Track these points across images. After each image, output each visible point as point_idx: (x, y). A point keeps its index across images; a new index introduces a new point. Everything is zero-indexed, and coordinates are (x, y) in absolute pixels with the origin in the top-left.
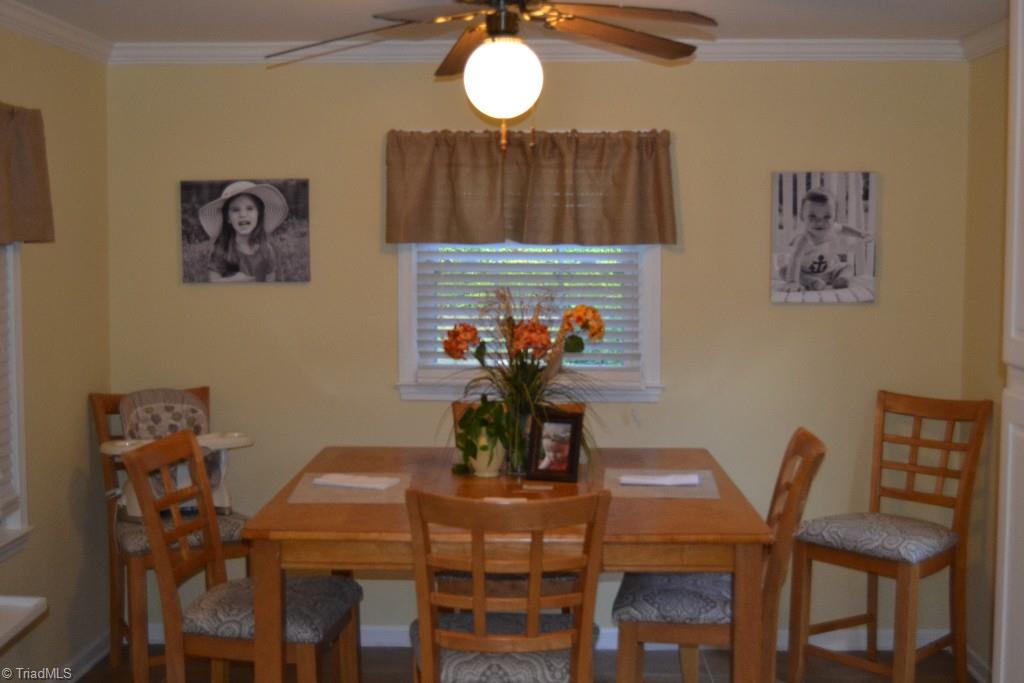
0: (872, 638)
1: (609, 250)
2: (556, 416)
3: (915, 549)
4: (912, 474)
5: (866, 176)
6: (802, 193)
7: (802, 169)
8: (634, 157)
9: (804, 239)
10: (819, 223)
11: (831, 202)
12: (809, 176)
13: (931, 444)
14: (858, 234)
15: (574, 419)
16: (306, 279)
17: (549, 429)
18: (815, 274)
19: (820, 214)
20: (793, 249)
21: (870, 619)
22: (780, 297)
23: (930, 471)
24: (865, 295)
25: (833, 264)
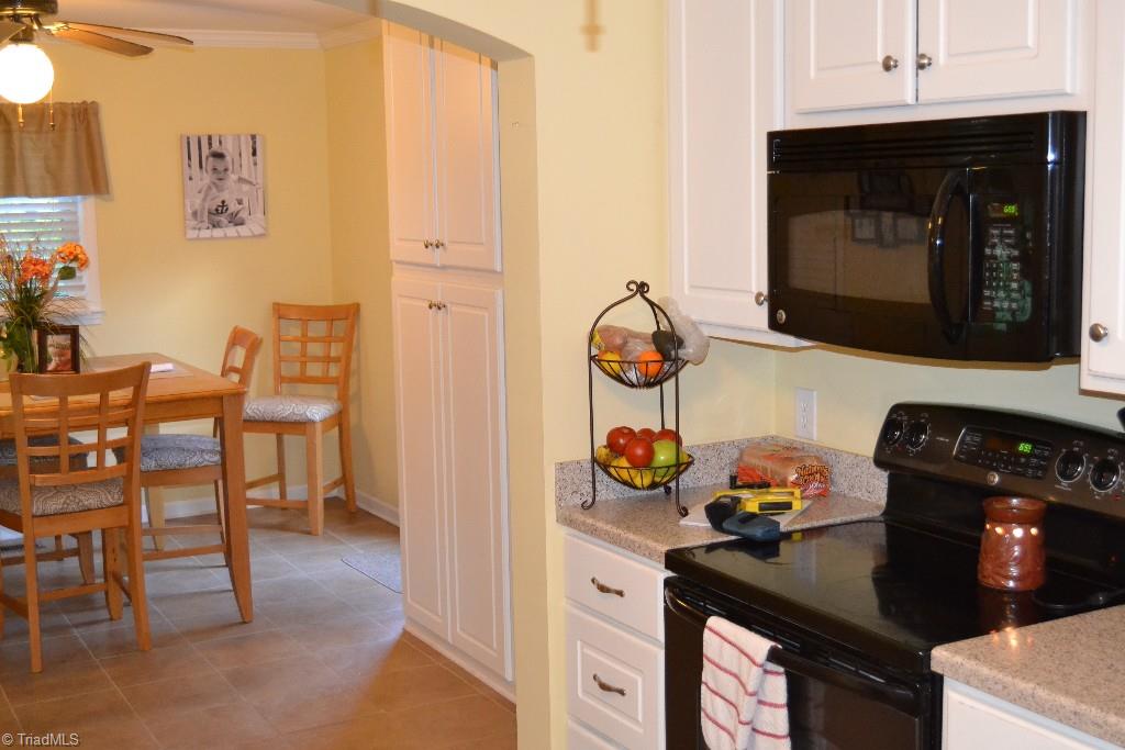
0: (283, 494)
1: (56, 200)
3: (318, 411)
4: (304, 364)
5: (253, 137)
6: (205, 151)
7: (204, 132)
8: (70, 124)
9: (210, 188)
10: (220, 176)
11: (228, 158)
12: (210, 138)
13: (314, 340)
14: (250, 183)
17: (51, 339)
18: (220, 215)
19: (221, 168)
20: (202, 195)
21: (280, 477)
22: (192, 234)
23: (316, 359)
24: (258, 230)
25: (233, 207)
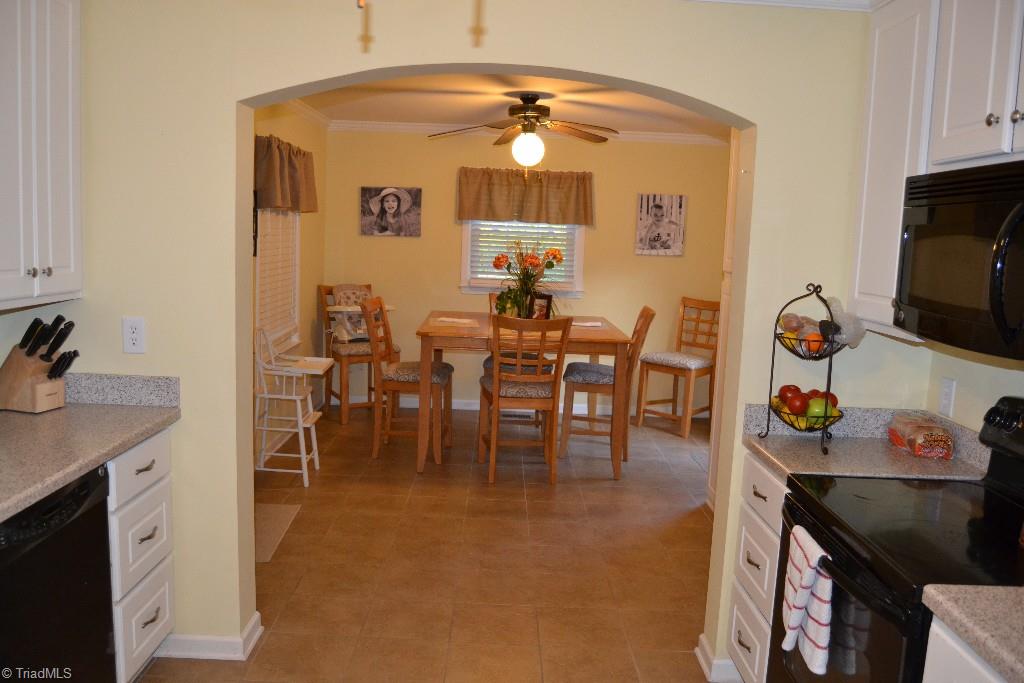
0: (674, 411)
1: (559, 226)
2: (542, 297)
3: (694, 364)
4: (695, 335)
5: (681, 197)
6: (651, 204)
7: (651, 193)
8: (575, 182)
9: (651, 225)
10: (658, 218)
11: (665, 209)
12: (655, 196)
13: (703, 322)
14: (676, 224)
15: (549, 298)
16: (419, 235)
17: (538, 302)
18: (655, 241)
19: (659, 215)
20: (646, 230)
21: (674, 401)
22: (639, 252)
23: (703, 333)
24: (678, 252)
25: (664, 238)
